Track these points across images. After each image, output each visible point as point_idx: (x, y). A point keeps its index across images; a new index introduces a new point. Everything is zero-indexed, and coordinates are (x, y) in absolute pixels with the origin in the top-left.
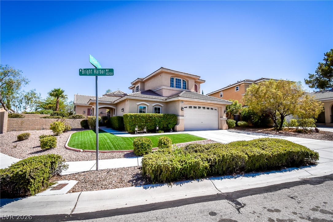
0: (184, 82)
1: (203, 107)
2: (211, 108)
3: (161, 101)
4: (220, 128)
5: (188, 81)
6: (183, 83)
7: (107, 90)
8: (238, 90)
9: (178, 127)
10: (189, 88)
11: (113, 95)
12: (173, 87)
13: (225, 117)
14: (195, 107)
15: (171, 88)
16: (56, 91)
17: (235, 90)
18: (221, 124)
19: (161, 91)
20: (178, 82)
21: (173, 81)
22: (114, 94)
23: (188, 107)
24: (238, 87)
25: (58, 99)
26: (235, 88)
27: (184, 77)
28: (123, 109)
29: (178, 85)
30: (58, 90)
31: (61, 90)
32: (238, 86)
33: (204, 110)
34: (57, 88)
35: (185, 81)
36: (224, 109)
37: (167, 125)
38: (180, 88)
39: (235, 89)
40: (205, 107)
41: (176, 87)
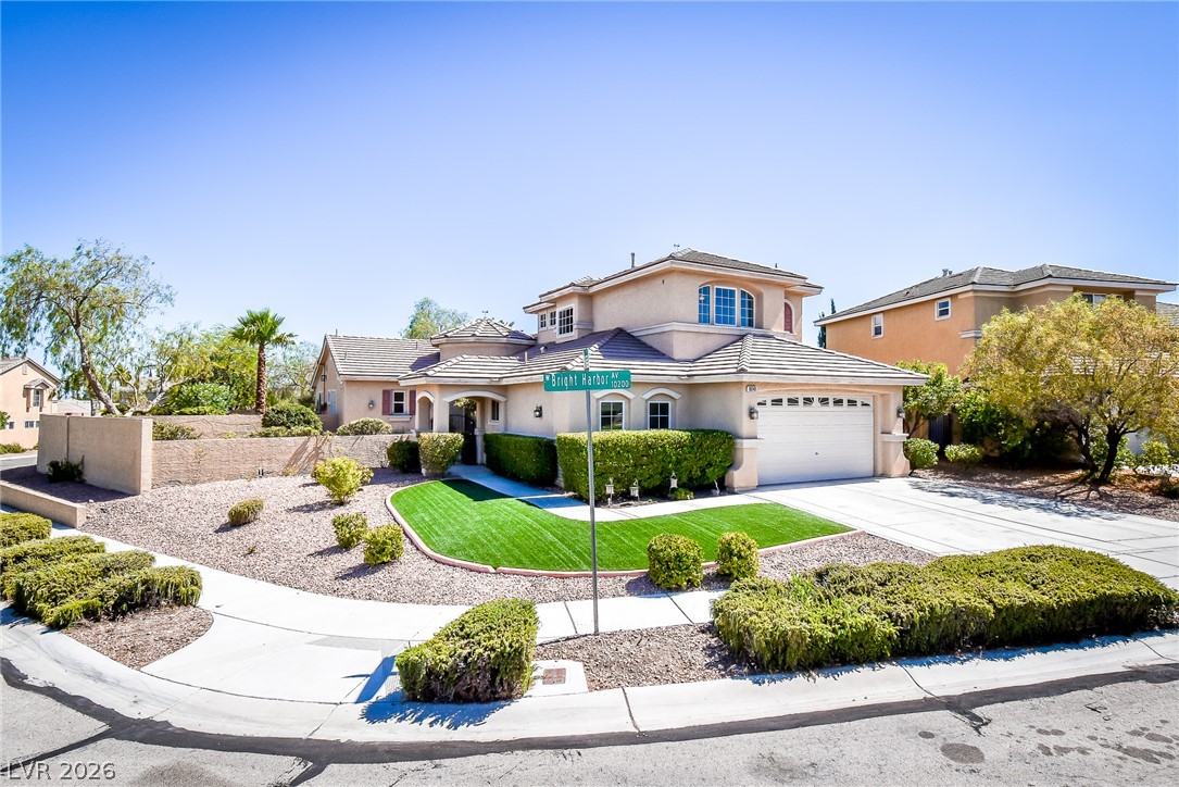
0: (748, 302)
1: (822, 397)
2: (849, 401)
3: (675, 380)
4: (880, 471)
5: (760, 296)
6: (743, 303)
7: (419, 299)
8: (949, 316)
9: (738, 477)
10: (765, 325)
11: (472, 339)
12: (707, 321)
13: (898, 433)
14: (792, 402)
15: (704, 328)
16: (254, 320)
17: (936, 313)
18: (885, 454)
19: (665, 337)
20: (725, 302)
21: (707, 300)
22: (474, 335)
23: (769, 403)
24: (946, 304)
25: (261, 349)
26: (936, 305)
27: (745, 283)
28: (540, 410)
29: (725, 310)
30: (262, 318)
31: (271, 315)
32: (949, 300)
33: (825, 408)
34: (257, 310)
35: (750, 297)
36: (896, 401)
37: (703, 471)
38: (732, 322)
39: (937, 309)
40: (827, 399)
41: (718, 321)
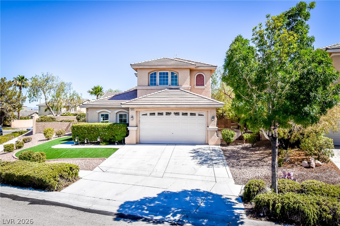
0: (174, 76)
1: (176, 112)
2: (191, 114)
5: (178, 73)
6: (172, 77)
12: (155, 84)
14: (160, 114)
15: (153, 87)
16: (95, 88)
20: (164, 77)
21: (155, 77)
25: (97, 97)
27: (172, 70)
29: (164, 80)
33: (177, 117)
34: (96, 86)
35: (176, 74)
38: (167, 84)
40: (179, 113)
41: (160, 84)
